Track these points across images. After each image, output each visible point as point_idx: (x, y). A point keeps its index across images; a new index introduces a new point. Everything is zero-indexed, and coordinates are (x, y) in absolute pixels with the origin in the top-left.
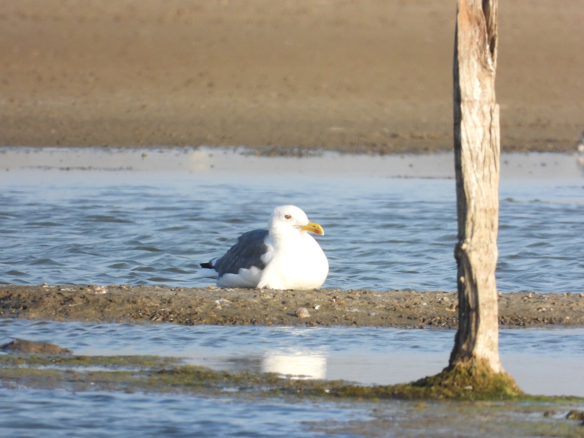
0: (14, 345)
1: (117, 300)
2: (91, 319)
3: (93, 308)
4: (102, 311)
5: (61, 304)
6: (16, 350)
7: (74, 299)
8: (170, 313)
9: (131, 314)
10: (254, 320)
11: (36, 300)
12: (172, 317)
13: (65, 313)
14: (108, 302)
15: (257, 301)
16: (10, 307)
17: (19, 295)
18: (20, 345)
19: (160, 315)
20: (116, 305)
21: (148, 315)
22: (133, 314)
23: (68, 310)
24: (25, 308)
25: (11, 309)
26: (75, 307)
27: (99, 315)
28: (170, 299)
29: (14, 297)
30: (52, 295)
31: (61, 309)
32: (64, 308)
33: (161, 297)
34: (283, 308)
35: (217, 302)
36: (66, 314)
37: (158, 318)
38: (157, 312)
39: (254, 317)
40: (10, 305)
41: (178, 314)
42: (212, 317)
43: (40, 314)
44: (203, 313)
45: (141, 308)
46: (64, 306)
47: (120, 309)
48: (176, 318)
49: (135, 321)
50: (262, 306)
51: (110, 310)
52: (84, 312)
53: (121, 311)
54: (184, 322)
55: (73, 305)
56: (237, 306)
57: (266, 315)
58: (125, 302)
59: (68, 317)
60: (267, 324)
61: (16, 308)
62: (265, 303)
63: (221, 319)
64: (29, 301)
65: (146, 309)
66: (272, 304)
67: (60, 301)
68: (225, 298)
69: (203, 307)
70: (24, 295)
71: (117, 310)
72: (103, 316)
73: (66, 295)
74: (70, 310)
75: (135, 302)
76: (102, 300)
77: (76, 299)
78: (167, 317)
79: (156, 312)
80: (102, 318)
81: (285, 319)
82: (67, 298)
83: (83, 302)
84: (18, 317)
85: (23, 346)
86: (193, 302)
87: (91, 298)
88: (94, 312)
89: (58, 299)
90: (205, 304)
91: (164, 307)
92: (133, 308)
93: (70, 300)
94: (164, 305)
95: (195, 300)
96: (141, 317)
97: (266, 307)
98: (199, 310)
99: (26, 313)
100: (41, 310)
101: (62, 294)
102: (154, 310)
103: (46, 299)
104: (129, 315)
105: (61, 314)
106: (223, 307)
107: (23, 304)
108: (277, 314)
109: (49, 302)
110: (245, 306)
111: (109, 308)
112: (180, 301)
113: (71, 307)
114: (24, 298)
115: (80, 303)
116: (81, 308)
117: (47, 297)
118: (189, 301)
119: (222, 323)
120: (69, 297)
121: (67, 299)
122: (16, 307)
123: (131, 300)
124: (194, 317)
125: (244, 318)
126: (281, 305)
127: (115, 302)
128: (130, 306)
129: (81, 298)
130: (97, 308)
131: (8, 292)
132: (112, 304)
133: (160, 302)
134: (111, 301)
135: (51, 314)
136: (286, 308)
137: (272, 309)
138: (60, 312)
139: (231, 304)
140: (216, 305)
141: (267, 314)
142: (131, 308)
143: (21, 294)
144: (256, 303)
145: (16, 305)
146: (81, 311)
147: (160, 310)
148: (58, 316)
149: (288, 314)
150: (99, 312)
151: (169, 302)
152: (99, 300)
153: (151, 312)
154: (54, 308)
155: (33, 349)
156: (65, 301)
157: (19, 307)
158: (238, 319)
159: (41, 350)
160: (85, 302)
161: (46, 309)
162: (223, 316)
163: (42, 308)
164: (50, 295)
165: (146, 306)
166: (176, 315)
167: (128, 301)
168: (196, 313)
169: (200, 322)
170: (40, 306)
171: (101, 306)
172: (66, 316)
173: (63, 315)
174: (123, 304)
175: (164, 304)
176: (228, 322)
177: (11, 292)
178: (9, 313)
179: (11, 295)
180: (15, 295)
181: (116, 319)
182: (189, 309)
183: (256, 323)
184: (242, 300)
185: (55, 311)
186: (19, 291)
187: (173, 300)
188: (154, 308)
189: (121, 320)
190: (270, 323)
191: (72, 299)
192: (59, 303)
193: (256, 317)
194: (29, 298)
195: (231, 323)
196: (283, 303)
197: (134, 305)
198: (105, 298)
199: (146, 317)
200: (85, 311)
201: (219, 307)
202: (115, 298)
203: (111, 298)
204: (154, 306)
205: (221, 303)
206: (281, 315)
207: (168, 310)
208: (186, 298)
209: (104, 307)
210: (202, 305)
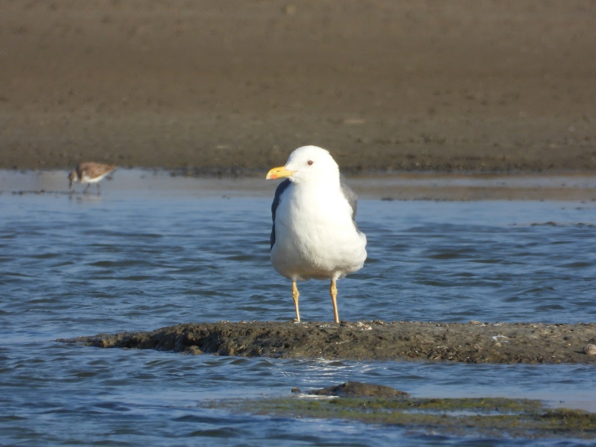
0: (346, 388)
1: (387, 337)
2: (363, 358)
3: (363, 346)
4: (373, 350)
5: (326, 342)
6: (350, 392)
7: (340, 337)
8: (448, 351)
9: (405, 352)
10: (541, 357)
11: (298, 337)
12: (451, 356)
13: (332, 352)
14: (378, 340)
15: (536, 337)
16: (270, 345)
17: (278, 333)
18: (352, 387)
19: (438, 353)
20: (387, 343)
21: (424, 353)
22: (408, 353)
23: (335, 348)
24: (287, 346)
25: (271, 348)
26: (342, 344)
27: (372, 353)
28: (444, 335)
29: (272, 335)
30: (315, 332)
31: (327, 347)
32: (331, 346)
33: (433, 334)
34: (566, 344)
35: (495, 338)
36: (334, 353)
37: (436, 356)
38: (434, 350)
39: (540, 355)
40: (270, 343)
41: (457, 352)
42: (495, 355)
43: (305, 353)
44: (483, 350)
45: (415, 345)
46: (331, 344)
47: (392, 346)
48: (456, 355)
49: (412, 360)
50: (543, 343)
51: (382, 348)
52: (355, 351)
53: (394, 348)
54: (465, 360)
55: (341, 343)
56: (517, 342)
57: (552, 353)
58: (397, 339)
59: (338, 356)
60: (556, 362)
61: (278, 347)
62: (545, 339)
63: (505, 357)
64: (291, 339)
65: (421, 347)
66: (554, 340)
67: (324, 338)
68: (501, 333)
69: (481, 344)
70: (283, 333)
71: (389, 348)
72: (375, 354)
73: (330, 332)
74: (338, 349)
75: (407, 339)
76: (371, 338)
77: (342, 336)
78: (446, 355)
79: (432, 350)
80: (375, 357)
81: (573, 357)
82: (332, 335)
83: (350, 339)
84: (282, 357)
85: (356, 389)
86: (469, 339)
87: (358, 335)
88: (364, 350)
89: (323, 336)
90: (483, 340)
91: (439, 344)
92: (406, 346)
93: (336, 337)
94: (440, 342)
95: (471, 335)
96: (417, 355)
97: (548, 343)
98: (477, 346)
99: (290, 352)
100: (305, 348)
101: (325, 331)
102: (429, 348)
103: (310, 336)
104: (403, 353)
105: (328, 353)
106: (502, 344)
107: (285, 342)
108: (563, 351)
109: (313, 340)
110: (525, 343)
111: (381, 346)
112: (454, 337)
113: (338, 345)
114: (284, 336)
115: (347, 341)
116: (350, 346)
117: (310, 334)
118: (465, 338)
119: (507, 361)
120: (334, 335)
121: (332, 337)
122: (277, 345)
123: (404, 337)
124: (476, 355)
125: (529, 356)
126: (564, 342)
127: (386, 339)
128: (403, 343)
129: (347, 335)
130: (367, 346)
131: (264, 329)
132: (383, 342)
133: (434, 339)
134: (380, 338)
135: (317, 353)
136: (570, 345)
137: (555, 346)
138: (327, 350)
139: (510, 341)
140: (494, 342)
141: (552, 351)
142: (404, 345)
143: (280, 331)
144: (536, 339)
145: (276, 344)
146: (351, 349)
147: (436, 347)
148: (325, 354)
149: (575, 352)
150: (370, 350)
151: (444, 339)
152: (367, 337)
153: (427, 350)
154: (320, 346)
155: (368, 392)
156: (330, 339)
157: (281, 345)
158: (523, 357)
159: (375, 392)
160: (352, 339)
161: (311, 347)
162: (506, 354)
163: (306, 346)
164: (312, 332)
165: (420, 343)
166: (455, 353)
167: (400, 338)
168: (477, 351)
169: (483, 360)
170: (304, 345)
171: (370, 345)
172: (335, 355)
173: (331, 353)
174: (395, 342)
175: (439, 341)
176: (513, 360)
177: (267, 329)
178: (270, 352)
179: (269, 332)
180: (274, 333)
181: (390, 357)
182: (467, 346)
183: (544, 361)
184: (520, 336)
185: (321, 350)
186: (276, 328)
187: (447, 336)
188: (430, 345)
189: (396, 358)
190: (559, 361)
191: (338, 337)
192: (324, 341)
193: (541, 354)
194: (289, 335)
195: (517, 361)
196: (565, 339)
197: (407, 342)
198: (373, 335)
199: (423, 355)
200: (355, 349)
201: (499, 344)
202: (385, 335)
203: (380, 335)
204: (428, 344)
205: (499, 339)
206: (568, 352)
207: (445, 347)
208: (460, 334)
209: (375, 345)
210: (480, 341)
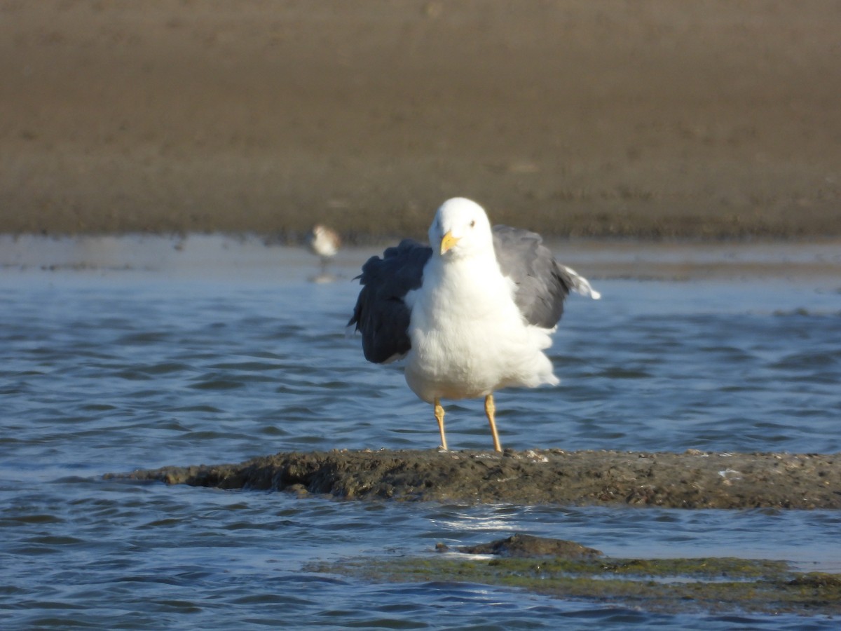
0: (512, 544)
1: (570, 473)
2: (535, 501)
3: (535, 484)
4: (550, 490)
5: (484, 478)
6: (518, 550)
7: (504, 471)
8: (656, 492)
9: (596, 494)
10: (787, 501)
11: (445, 472)
12: (660, 499)
13: (493, 493)
14: (557, 476)
15: (780, 472)
16: (405, 483)
17: (416, 466)
18: (521, 543)
19: (642, 494)
20: (569, 480)
21: (622, 495)
22: (599, 494)
23: (497, 488)
24: (429, 485)
25: (407, 487)
26: (506, 482)
27: (548, 495)
28: (651, 470)
29: (408, 469)
30: (468, 465)
31: (485, 485)
32: (490, 485)
33: (634, 468)
34: (822, 482)
35: (722, 473)
36: (496, 494)
37: (638, 499)
38: (636, 490)
39: (785, 497)
40: (405, 480)
41: (669, 494)
42: (721, 498)
43: (454, 494)
44: (705, 491)
45: (609, 483)
46: (491, 481)
47: (577, 485)
48: (667, 499)
49: (604, 504)
50: (790, 480)
51: (562, 488)
52: (524, 492)
53: (580, 488)
54: (680, 505)
55: (504, 480)
56: (754, 479)
57: (803, 494)
58: (584, 475)
59: (501, 499)
60: (808, 507)
61: (416, 486)
62: (793, 475)
63: (737, 500)
64: (435, 475)
65: (618, 486)
66: (806, 477)
67: (481, 474)
68: (730, 466)
69: (702, 482)
70: (423, 466)
71: (572, 487)
72: (553, 496)
73: (490, 464)
74: (500, 488)
75: (598, 476)
76: (547, 473)
77: (506, 470)
78: (653, 497)
79: (633, 490)
80: (552, 500)
81: (832, 499)
82: (492, 469)
83: (517, 475)
84: (422, 500)
85: (527, 544)
86: (686, 475)
87: (528, 469)
88: (537, 491)
89: (479, 471)
90: (704, 477)
91: (643, 482)
92: (597, 485)
93: (498, 472)
94: (644, 480)
95: (688, 470)
96: (612, 498)
97: (797, 481)
98: (698, 485)
99: (434, 493)
100: (455, 487)
101: (482, 463)
102: (630, 487)
103: (462, 471)
104: (593, 494)
105: (488, 494)
106: (733, 482)
107: (426, 479)
108: (818, 492)
109: (466, 475)
110: (765, 480)
111: (560, 485)
112: (664, 472)
113: (500, 483)
114: (425, 470)
115: (514, 478)
116: (517, 485)
117: (461, 467)
118: (680, 473)
119: (739, 506)
120: (495, 468)
121: (492, 471)
122: (416, 484)
123: (593, 472)
124: (695, 497)
125: (770, 498)
126: (819, 478)
127: (567, 475)
128: (592, 481)
129: (514, 469)
130: (542, 484)
131: (396, 461)
132: (564, 479)
133: (635, 475)
134: (560, 474)
135: (471, 494)
136: (828, 483)
137: (807, 484)
138: (485, 490)
139: (744, 478)
140: (721, 479)
141: (803, 492)
142: (593, 484)
143: (418, 463)
144: (780, 474)
145: (414, 481)
146: (519, 489)
147: (639, 487)
148: (483, 496)
149: (834, 492)
150: (544, 491)
151: (650, 475)
152: (541, 472)
153: (626, 490)
154: (476, 484)
155: (542, 550)
156: (490, 474)
157: (420, 483)
158: (763, 500)
159: (554, 550)
160: (520, 475)
161: (464, 486)
162: (739, 496)
163: (456, 485)
164: (465, 465)
165: (616, 481)
166: (665, 495)
167: (588, 473)
168: (696, 492)
169: (705, 505)
170: (453, 482)
171: (546, 483)
172: (497, 497)
173: (491, 495)
174: (581, 479)
175: (643, 478)
176: (748, 505)
177: (401, 461)
178: (404, 493)
179: (403, 465)
180: (410, 466)
181: (575, 501)
182: (683, 485)
183: (791, 506)
184: (759, 471)
185: (476, 489)
186: (414, 460)
187: (655, 472)
188: (630, 484)
189: (583, 502)
190: (813, 505)
191: (500, 471)
192: (481, 477)
193: (788, 496)
194: (432, 469)
195: (753, 506)
196: (821, 474)
197: (599, 481)
198: (550, 469)
199: (620, 497)
200: (525, 489)
201: (727, 482)
202: (566, 469)
203: (560, 470)
204: (628, 482)
205: (729, 475)
206: (825, 493)
207: (652, 487)
208: (672, 468)
209: (553, 483)
210: (700, 478)
